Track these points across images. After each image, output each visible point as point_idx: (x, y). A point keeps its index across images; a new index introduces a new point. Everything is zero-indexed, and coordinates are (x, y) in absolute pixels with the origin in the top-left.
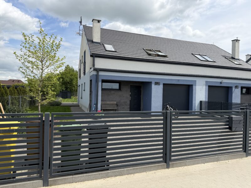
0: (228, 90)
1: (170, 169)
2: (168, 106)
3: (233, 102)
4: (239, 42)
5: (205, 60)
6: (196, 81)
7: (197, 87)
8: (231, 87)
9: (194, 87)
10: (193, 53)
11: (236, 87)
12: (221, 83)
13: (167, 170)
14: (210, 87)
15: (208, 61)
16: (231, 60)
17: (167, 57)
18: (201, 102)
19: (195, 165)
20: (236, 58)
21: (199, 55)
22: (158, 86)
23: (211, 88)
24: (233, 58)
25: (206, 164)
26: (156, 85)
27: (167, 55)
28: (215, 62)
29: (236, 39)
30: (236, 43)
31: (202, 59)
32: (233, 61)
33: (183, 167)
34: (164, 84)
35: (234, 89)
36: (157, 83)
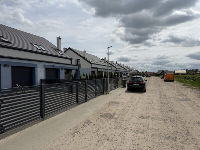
0: (57, 71)
1: (45, 121)
2: (17, 84)
3: (61, 78)
4: (61, 40)
5: (41, 49)
6: (37, 64)
7: (38, 69)
8: (59, 69)
9: (36, 69)
10: (32, 43)
11: (62, 69)
12: (53, 66)
13: (43, 122)
14: (46, 69)
15: (43, 50)
16: (57, 51)
17: (11, 43)
18: (41, 80)
19: (57, 115)
20: (60, 50)
21: (36, 45)
22: (7, 68)
23: (48, 70)
24: (58, 50)
25: (62, 113)
26: (5, 67)
27: (11, 41)
28: (47, 51)
29: (59, 37)
30: (59, 40)
31: (39, 48)
32: (58, 52)
33: (51, 118)
34: (12, 67)
35: (61, 70)
36: (5, 66)
